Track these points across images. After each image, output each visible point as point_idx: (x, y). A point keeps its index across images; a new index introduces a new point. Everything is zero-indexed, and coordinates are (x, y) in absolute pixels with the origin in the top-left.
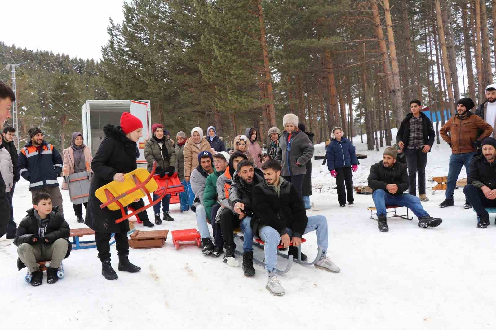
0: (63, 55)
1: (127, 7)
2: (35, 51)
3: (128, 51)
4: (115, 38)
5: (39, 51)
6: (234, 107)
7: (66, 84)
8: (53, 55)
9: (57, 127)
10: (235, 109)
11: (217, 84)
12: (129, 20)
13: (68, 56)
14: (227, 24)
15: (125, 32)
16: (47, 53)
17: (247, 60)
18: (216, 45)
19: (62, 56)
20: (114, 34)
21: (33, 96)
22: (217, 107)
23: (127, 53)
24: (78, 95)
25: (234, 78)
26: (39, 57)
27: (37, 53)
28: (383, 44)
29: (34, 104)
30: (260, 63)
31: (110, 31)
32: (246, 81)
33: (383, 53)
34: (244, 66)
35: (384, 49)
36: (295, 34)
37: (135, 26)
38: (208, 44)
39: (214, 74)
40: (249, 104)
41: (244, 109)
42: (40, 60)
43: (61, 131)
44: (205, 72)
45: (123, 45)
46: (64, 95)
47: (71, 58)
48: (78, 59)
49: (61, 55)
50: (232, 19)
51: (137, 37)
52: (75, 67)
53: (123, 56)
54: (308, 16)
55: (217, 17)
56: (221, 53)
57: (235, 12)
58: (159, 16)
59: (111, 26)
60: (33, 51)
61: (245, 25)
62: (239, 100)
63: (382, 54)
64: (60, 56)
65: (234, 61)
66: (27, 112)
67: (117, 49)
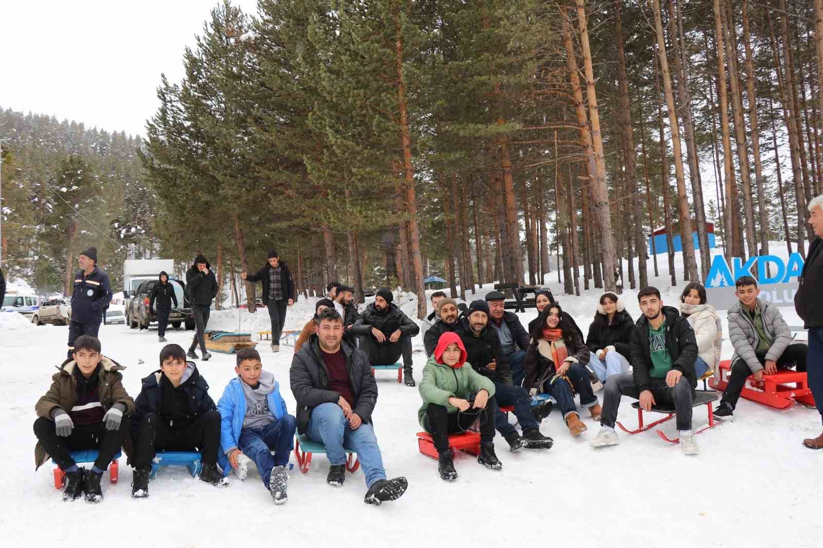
0: (73, 122)
1: (189, 56)
2: (26, 114)
3: (189, 127)
4: (169, 105)
5: (33, 115)
6: (355, 222)
7: (79, 172)
8: (57, 122)
9: (61, 242)
10: (358, 226)
11: (330, 187)
12: (193, 78)
13: (81, 126)
14: (349, 97)
15: (185, 97)
16: (47, 118)
17: (378, 153)
18: (331, 127)
19: (72, 126)
20: (168, 99)
21: (21, 191)
22: (329, 222)
23: (187, 130)
24: (98, 191)
25: (357, 179)
26: (32, 124)
27: (29, 117)
28: (586, 132)
29: (24, 204)
30: (396, 158)
31: (162, 95)
32: (376, 184)
33: (585, 145)
34: (372, 161)
35: (588, 140)
36: (452, 114)
37: (203, 88)
38: (319, 126)
39: (327, 171)
40: (378, 219)
41: (371, 227)
42: (34, 130)
43: (65, 250)
44: (313, 169)
45: (182, 117)
46: (74, 191)
47: (86, 128)
48: (99, 131)
49: (70, 123)
50: (357, 89)
51: (205, 105)
52: (93, 144)
53: (180, 134)
54: (473, 90)
55: (335, 87)
56: (339, 141)
57: (361, 78)
58: (242, 76)
59: (163, 86)
60: (22, 115)
61: (376, 99)
62: (364, 213)
63: (584, 147)
64: (68, 125)
65: (358, 153)
66: (10, 217)
67: (171, 123)
